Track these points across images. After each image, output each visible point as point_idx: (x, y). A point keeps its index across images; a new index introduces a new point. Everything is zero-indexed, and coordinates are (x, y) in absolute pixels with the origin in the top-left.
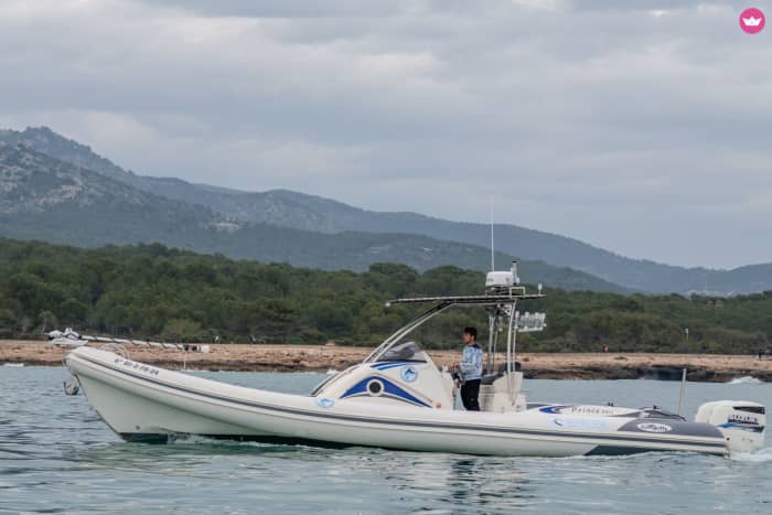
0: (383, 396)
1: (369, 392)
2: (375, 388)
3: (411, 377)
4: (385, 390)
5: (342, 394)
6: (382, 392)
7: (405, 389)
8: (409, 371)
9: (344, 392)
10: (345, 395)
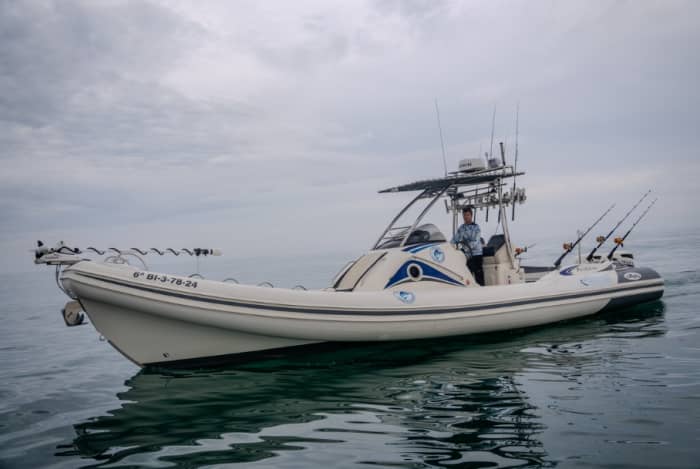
0: (423, 279)
1: (410, 277)
2: (415, 273)
3: (440, 257)
4: (424, 274)
5: (386, 283)
6: (422, 276)
7: (439, 270)
8: (436, 251)
9: (388, 281)
10: (388, 285)
